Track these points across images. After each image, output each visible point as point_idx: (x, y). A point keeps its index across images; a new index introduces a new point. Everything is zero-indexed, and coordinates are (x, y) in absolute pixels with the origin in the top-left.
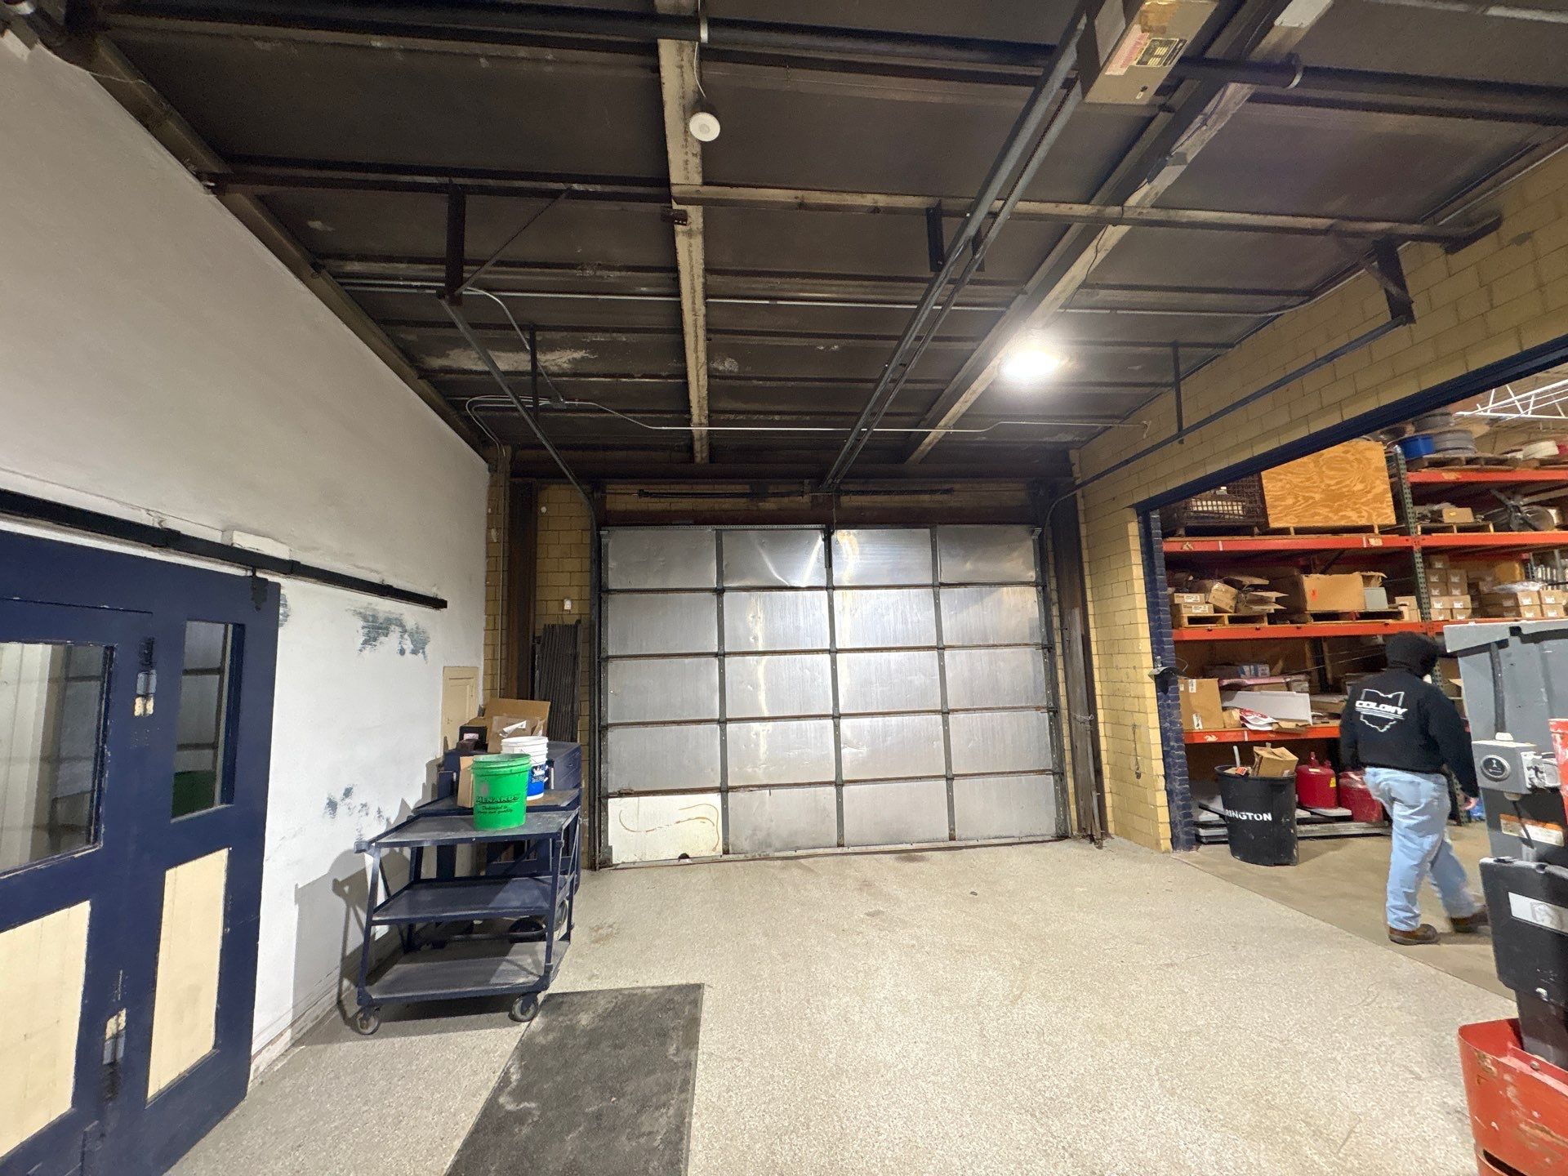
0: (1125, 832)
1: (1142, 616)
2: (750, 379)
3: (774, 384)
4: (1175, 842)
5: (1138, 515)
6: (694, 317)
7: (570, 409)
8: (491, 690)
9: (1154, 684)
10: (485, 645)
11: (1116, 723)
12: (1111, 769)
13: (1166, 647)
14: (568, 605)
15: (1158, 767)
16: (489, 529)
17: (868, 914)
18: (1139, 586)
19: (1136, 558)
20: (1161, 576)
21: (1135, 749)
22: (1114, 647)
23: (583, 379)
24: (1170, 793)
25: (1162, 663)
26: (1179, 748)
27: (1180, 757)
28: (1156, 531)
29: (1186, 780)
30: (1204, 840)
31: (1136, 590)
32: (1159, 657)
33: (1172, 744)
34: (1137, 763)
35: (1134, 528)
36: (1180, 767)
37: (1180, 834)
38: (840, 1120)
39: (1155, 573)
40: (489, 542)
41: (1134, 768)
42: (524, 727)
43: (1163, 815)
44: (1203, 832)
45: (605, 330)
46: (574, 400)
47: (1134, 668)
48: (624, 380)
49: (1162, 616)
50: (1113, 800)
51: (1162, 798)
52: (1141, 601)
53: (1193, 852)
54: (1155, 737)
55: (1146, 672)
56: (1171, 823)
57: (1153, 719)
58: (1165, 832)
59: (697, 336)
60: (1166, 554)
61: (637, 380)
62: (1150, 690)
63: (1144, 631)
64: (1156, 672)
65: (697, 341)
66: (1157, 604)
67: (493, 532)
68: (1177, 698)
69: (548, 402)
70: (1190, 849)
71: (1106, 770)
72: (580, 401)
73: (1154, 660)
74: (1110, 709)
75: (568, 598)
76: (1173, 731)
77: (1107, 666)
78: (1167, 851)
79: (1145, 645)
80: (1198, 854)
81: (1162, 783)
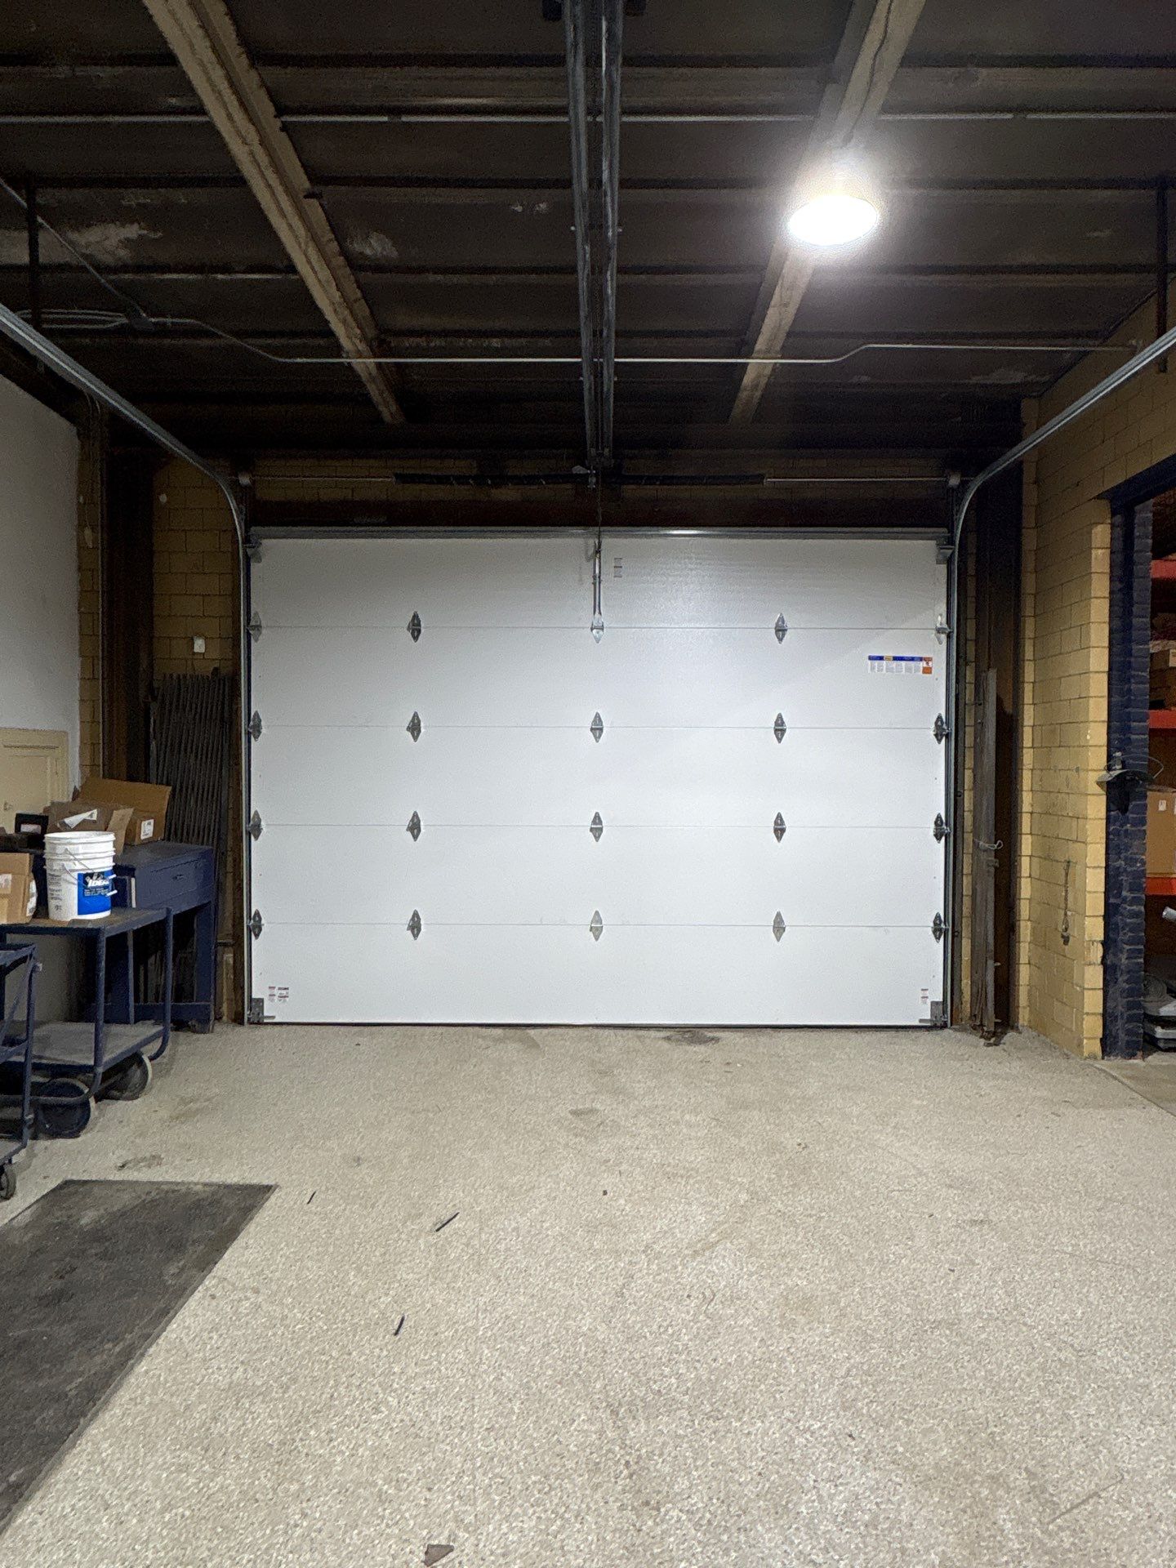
0: (1041, 1027)
1: (1098, 686)
2: (422, 270)
3: (464, 279)
4: (1108, 1045)
5: (1114, 514)
6: (247, 148)
7: (162, 331)
8: (90, 769)
9: (1104, 798)
10: (82, 701)
11: (1046, 856)
12: (1034, 929)
13: (1133, 737)
14: (199, 646)
15: (1094, 928)
16: (81, 526)
17: (574, 1113)
18: (1099, 634)
19: (1100, 587)
20: (1141, 621)
21: (1066, 899)
22: (1057, 735)
23: (156, 276)
24: (1109, 970)
25: (1123, 762)
26: (1134, 901)
27: (1136, 915)
28: (1144, 540)
29: (1139, 951)
30: (1161, 1045)
31: (1093, 642)
32: (1118, 754)
33: (1124, 893)
34: (1066, 922)
35: (1101, 535)
36: (1130, 931)
37: (1120, 1032)
38: (336, 1385)
39: (1130, 613)
40: (81, 547)
41: (1061, 927)
42: (95, 818)
43: (1094, 1001)
44: (1160, 1032)
45: (145, 183)
46: (164, 316)
47: (1077, 770)
48: (220, 276)
49: (1133, 686)
50: (1031, 976)
51: (1094, 976)
52: (1098, 659)
53: (1136, 1061)
54: (1094, 881)
55: (1093, 777)
56: (1105, 1015)
57: (1095, 853)
58: (1093, 1027)
59: (269, 186)
60: (1154, 581)
61: (240, 276)
62: (1096, 807)
63: (1098, 709)
64: (1107, 776)
65: (273, 194)
66: (1129, 666)
67: (88, 532)
68: (1143, 822)
69: (125, 320)
70: (1132, 1056)
71: (1025, 930)
72: (173, 316)
73: (1110, 757)
74: (1040, 835)
75: (200, 636)
76: (1128, 874)
77: (1044, 767)
78: (1094, 1057)
79: (1097, 734)
80: (1143, 1064)
81: (1098, 952)
